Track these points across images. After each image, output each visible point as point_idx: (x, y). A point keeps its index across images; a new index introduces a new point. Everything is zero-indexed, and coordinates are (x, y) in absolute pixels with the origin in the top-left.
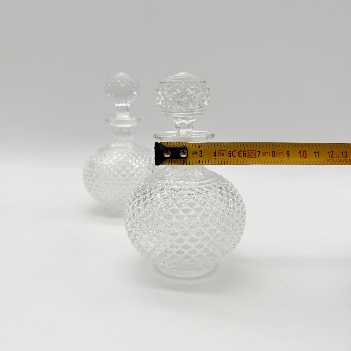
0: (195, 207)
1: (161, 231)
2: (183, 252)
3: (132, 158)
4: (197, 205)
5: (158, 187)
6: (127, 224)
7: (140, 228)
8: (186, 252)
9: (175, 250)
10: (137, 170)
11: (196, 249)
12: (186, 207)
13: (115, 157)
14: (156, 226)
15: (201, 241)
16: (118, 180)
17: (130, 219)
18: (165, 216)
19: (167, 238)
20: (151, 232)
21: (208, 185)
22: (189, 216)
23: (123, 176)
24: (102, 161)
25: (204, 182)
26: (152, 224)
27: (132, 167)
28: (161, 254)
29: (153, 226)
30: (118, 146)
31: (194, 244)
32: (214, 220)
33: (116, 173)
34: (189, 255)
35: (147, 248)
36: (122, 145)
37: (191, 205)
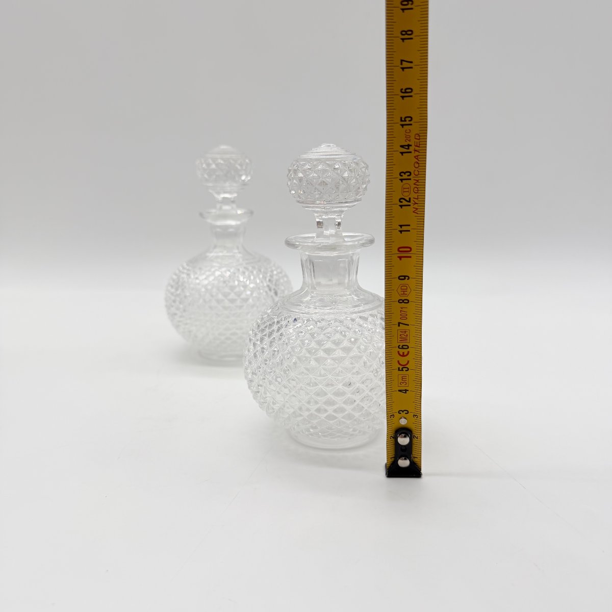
0: (341, 346)
1: (293, 380)
2: (326, 411)
3: (244, 273)
4: (346, 343)
5: (289, 317)
6: (247, 369)
7: (265, 375)
8: (330, 410)
9: (313, 407)
10: (252, 290)
11: (344, 406)
12: (329, 345)
13: (217, 273)
14: (287, 372)
15: (351, 394)
16: (225, 308)
17: (250, 363)
18: (299, 358)
19: (303, 390)
20: (280, 381)
21: (361, 314)
22: (333, 359)
23: (232, 301)
24: (197, 278)
25: (356, 309)
26: (281, 369)
27: (245, 286)
28: (294, 413)
29: (282, 373)
30: (221, 254)
31: (340, 399)
32: (368, 364)
33: (220, 296)
34: (334, 414)
35: (274, 403)
36: (225, 253)
37: (337, 343)
